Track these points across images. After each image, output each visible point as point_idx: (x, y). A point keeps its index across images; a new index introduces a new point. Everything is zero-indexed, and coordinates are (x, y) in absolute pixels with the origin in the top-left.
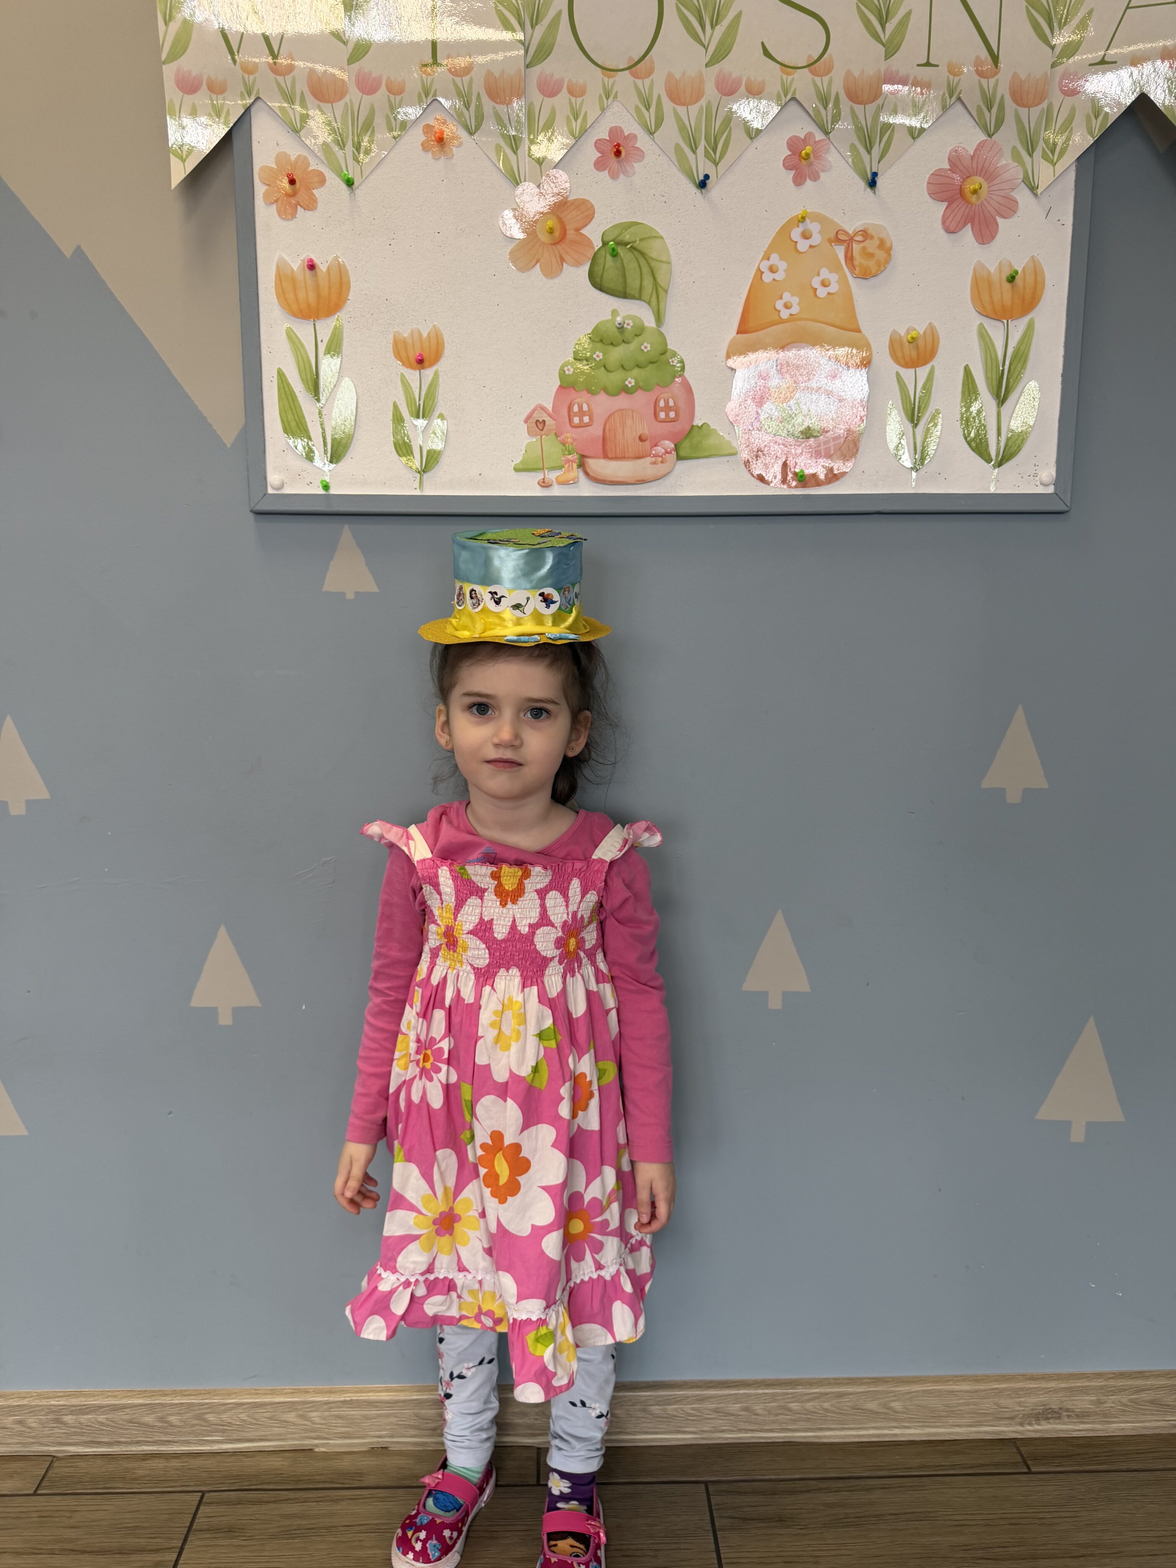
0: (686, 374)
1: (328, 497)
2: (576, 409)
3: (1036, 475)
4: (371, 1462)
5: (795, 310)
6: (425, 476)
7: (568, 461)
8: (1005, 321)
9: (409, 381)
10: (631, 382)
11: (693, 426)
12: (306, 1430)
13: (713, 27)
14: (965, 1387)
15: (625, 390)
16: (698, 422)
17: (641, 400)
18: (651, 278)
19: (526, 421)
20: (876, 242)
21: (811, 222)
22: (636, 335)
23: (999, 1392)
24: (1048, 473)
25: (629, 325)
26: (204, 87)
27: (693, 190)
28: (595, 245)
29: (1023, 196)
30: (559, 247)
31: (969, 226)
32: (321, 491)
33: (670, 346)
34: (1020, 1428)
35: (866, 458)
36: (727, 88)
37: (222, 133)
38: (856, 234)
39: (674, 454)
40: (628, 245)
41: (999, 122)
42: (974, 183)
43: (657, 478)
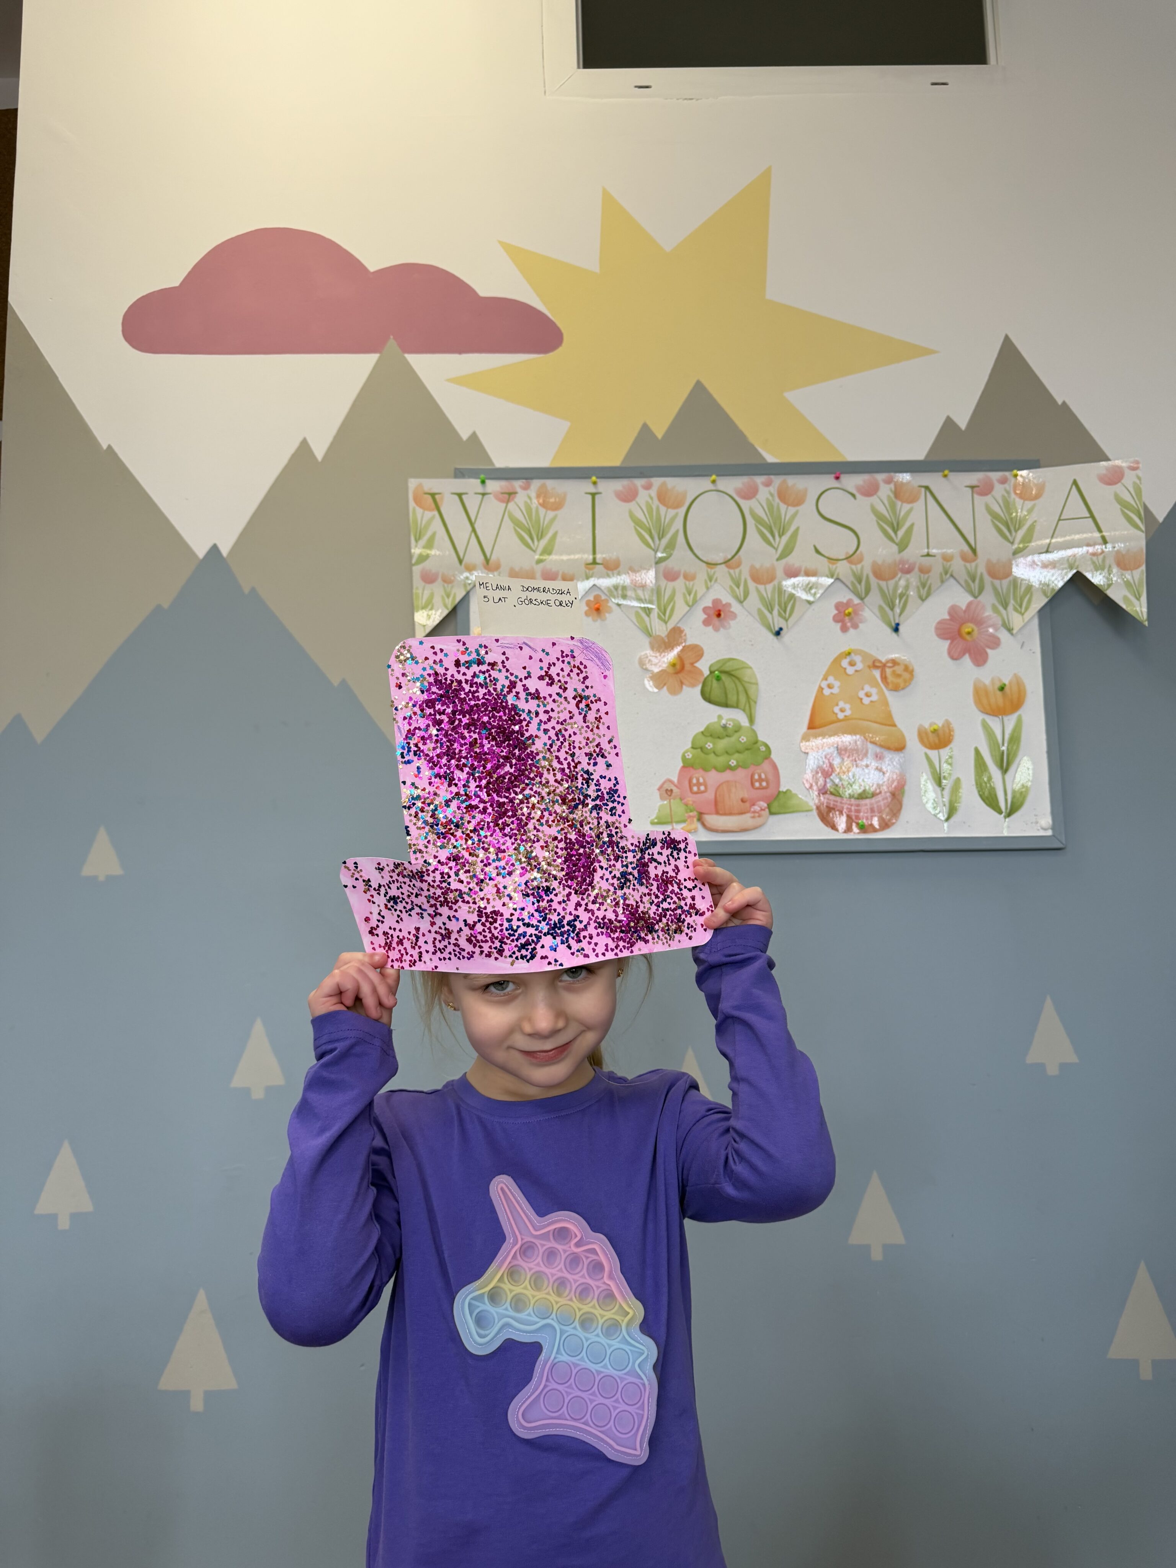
0: (773, 756)
2: (694, 781)
3: (1037, 823)
5: (848, 713)
7: (690, 817)
8: (1001, 717)
10: (733, 763)
11: (779, 792)
13: (780, 536)
15: (730, 768)
16: (783, 788)
17: (741, 774)
18: (745, 694)
19: (658, 790)
20: (902, 667)
21: (855, 655)
22: (736, 732)
24: (1046, 820)
25: (730, 725)
26: (440, 580)
27: (771, 637)
28: (705, 673)
30: (680, 675)
31: (967, 657)
33: (761, 738)
35: (908, 813)
36: (792, 573)
37: (450, 608)
38: (888, 662)
39: (767, 810)
40: (728, 673)
41: (981, 589)
42: (968, 627)
43: (755, 828)
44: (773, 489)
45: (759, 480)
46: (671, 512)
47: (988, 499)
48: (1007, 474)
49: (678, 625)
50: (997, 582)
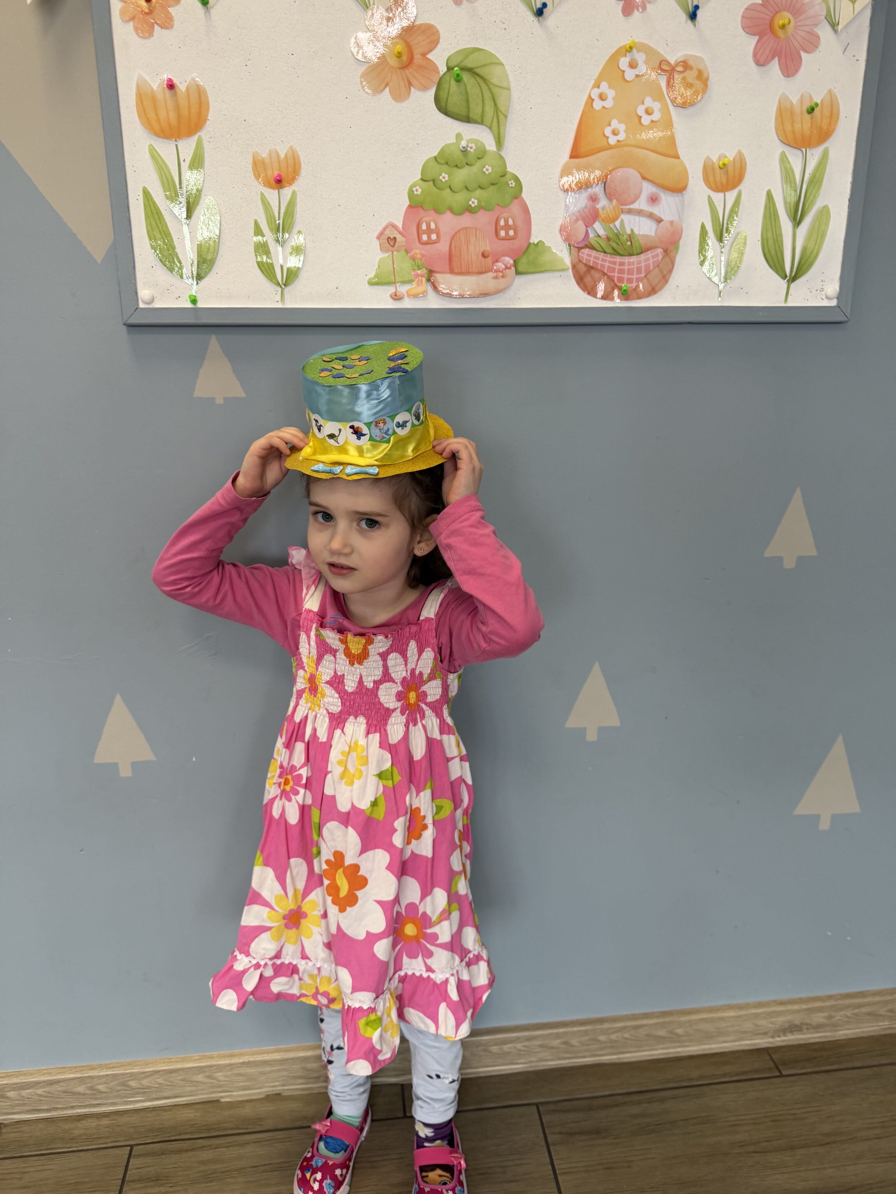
0: (524, 195)
1: (196, 311)
2: (424, 227)
3: (822, 290)
4: (270, 1107)
5: (622, 136)
6: (287, 290)
7: (418, 275)
8: (804, 150)
9: (269, 200)
10: (474, 202)
11: (530, 243)
12: (212, 1087)
14: (732, 1014)
15: (469, 210)
16: (534, 240)
17: (483, 219)
18: (493, 103)
19: (378, 238)
20: (694, 73)
21: (638, 52)
22: (478, 158)
23: (756, 1016)
24: (833, 288)
25: (472, 149)
27: (531, 17)
28: (440, 69)
29: (824, 32)
30: (407, 71)
31: (776, 60)
32: (189, 305)
33: (511, 168)
34: (771, 1040)
35: (679, 277)
38: (677, 64)
39: (513, 269)
40: (470, 70)
42: (784, 18)
43: (498, 292)
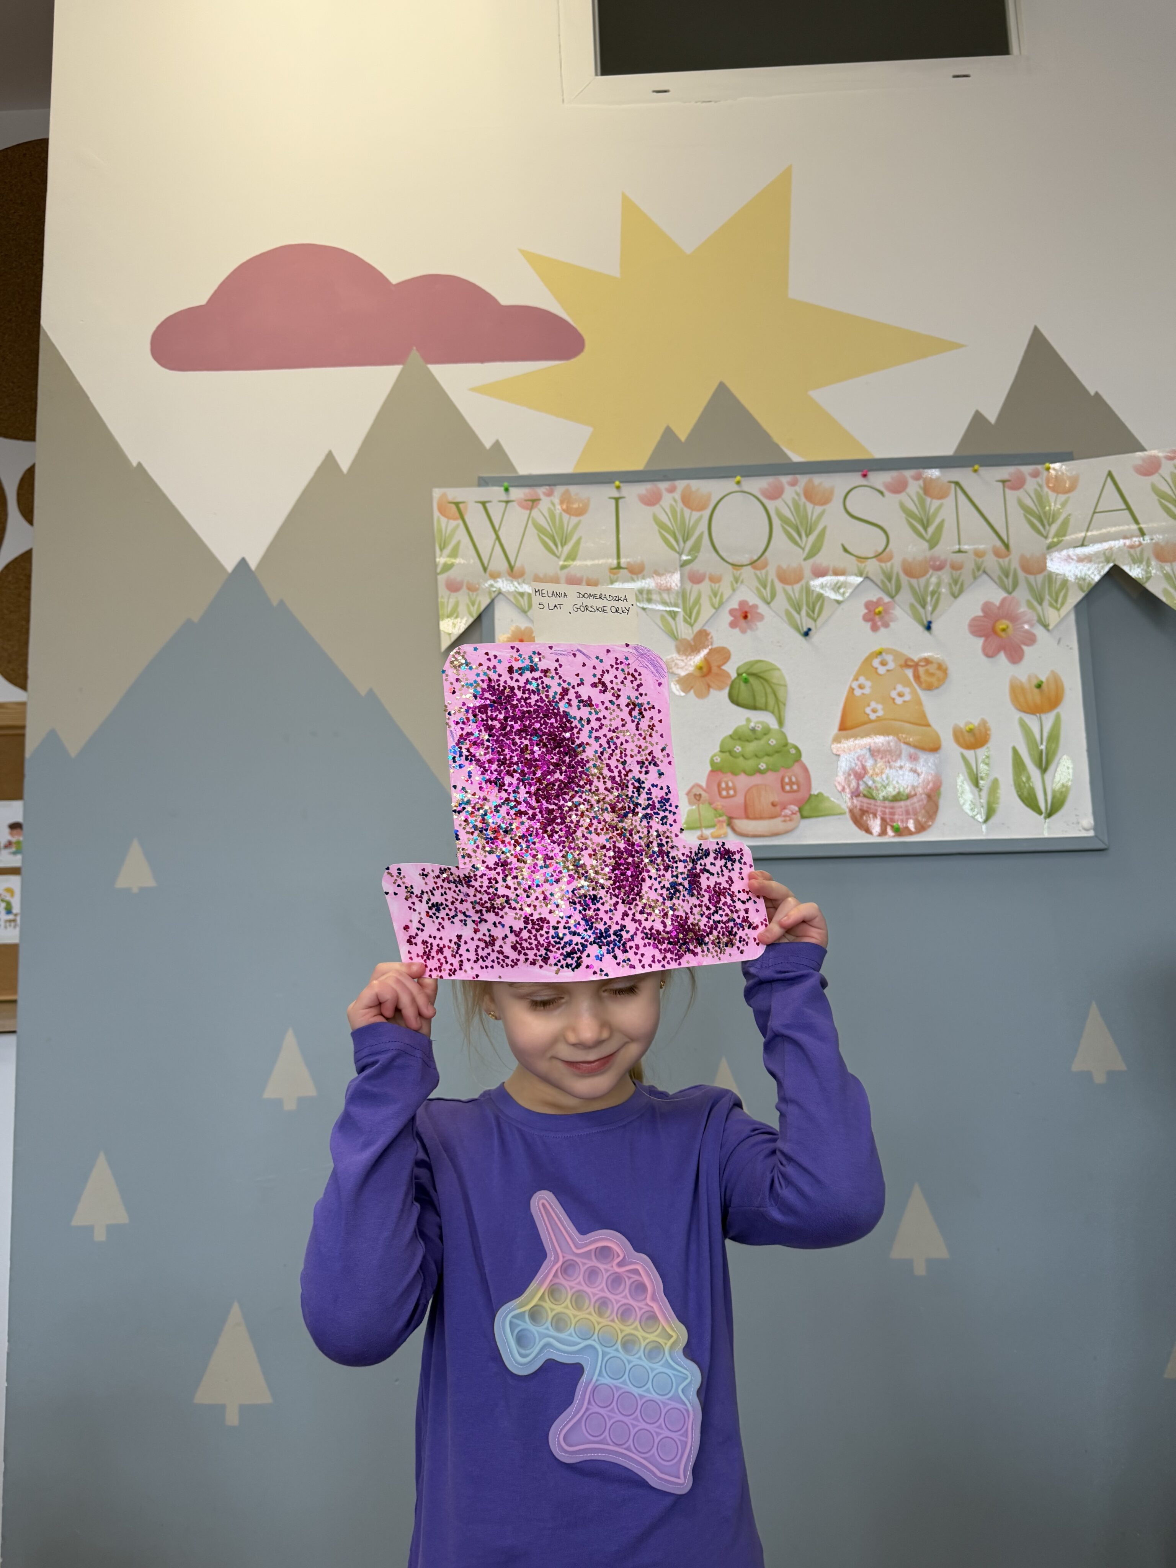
0: (804, 759)
2: (723, 785)
3: (1078, 823)
5: (880, 713)
7: (719, 822)
8: (1038, 715)
10: (763, 766)
11: (811, 795)
13: (807, 536)
15: (759, 772)
16: (814, 792)
17: (771, 778)
18: (774, 696)
19: (686, 795)
20: (935, 666)
21: (886, 655)
22: (765, 734)
24: (1088, 821)
25: (759, 728)
26: (464, 588)
27: (800, 637)
28: (732, 675)
30: (707, 678)
31: (1002, 652)
33: (791, 740)
35: (945, 815)
36: (820, 573)
37: (475, 615)
38: (920, 660)
39: (798, 814)
40: (756, 675)
41: (1015, 585)
42: (1002, 625)
43: (786, 832)
44: (799, 488)
45: (785, 480)
46: (696, 515)
47: (1020, 493)
48: (1039, 467)
49: (706, 628)
50: (1031, 578)
